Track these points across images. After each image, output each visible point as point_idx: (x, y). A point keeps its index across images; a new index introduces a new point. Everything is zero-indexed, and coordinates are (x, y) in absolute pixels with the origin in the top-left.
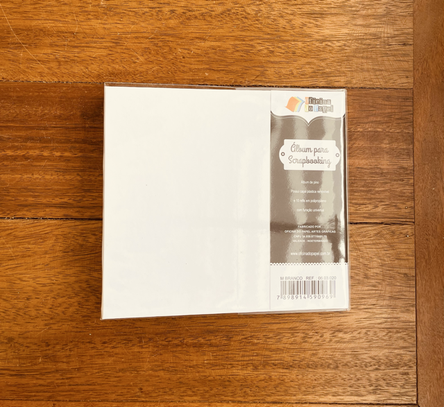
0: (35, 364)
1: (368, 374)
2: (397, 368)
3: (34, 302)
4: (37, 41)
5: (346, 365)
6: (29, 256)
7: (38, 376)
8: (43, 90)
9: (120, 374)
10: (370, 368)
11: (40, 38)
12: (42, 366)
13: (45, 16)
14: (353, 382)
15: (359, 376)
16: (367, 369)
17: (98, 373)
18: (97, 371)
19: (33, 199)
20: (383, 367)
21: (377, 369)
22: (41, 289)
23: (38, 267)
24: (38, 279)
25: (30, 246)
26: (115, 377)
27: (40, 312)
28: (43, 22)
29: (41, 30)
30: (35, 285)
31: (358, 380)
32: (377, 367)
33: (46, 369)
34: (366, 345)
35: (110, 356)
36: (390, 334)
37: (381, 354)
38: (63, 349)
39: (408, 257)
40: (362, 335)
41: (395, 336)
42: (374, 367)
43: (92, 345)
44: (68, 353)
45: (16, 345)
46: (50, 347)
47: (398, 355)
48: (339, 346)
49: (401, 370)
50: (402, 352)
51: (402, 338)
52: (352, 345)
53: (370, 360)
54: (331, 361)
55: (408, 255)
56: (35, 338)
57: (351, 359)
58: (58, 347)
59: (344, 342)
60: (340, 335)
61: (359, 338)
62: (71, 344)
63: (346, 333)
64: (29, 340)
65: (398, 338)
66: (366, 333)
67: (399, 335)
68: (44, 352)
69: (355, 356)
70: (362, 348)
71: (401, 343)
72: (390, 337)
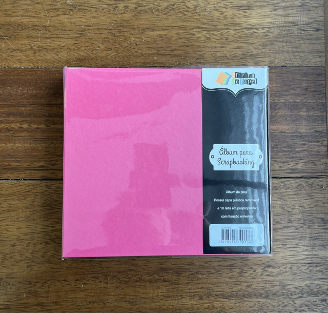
0: (20, 299)
1: (293, 301)
2: (317, 296)
3: (18, 248)
4: (16, 34)
5: (275, 294)
6: (13, 211)
7: (23, 309)
8: (22, 74)
9: (90, 306)
10: (295, 296)
11: (19, 31)
12: (25, 300)
13: (22, 13)
14: (281, 308)
15: (286, 303)
16: (293, 297)
17: (72, 305)
18: (71, 304)
19: (16, 164)
20: (305, 295)
21: (300, 297)
22: (23, 237)
23: (21, 219)
24: (21, 230)
25: (13, 202)
26: (86, 308)
27: (24, 256)
28: (20, 18)
29: (19, 25)
30: (19, 234)
31: (285, 306)
32: (300, 295)
33: (29, 303)
34: (291, 277)
35: (81, 291)
36: (310, 268)
37: (303, 285)
38: (43, 286)
39: (324, 205)
40: (287, 270)
41: (315, 269)
42: (298, 295)
43: (67, 283)
44: (47, 289)
45: (4, 283)
46: (32, 285)
47: (317, 285)
48: (269, 278)
49: (321, 297)
50: (320, 282)
51: (320, 271)
52: (280, 278)
53: (294, 290)
54: (262, 292)
55: (324, 203)
56: (20, 278)
57: (279, 290)
58: (39, 285)
59: (273, 276)
60: (270, 269)
61: (286, 272)
62: (49, 282)
63: (274, 268)
64: (14, 280)
65: (317, 271)
66: (291, 268)
67: (318, 268)
68: (28, 289)
69: (283, 287)
70: (288, 280)
71: (320, 275)
72: (311, 271)
